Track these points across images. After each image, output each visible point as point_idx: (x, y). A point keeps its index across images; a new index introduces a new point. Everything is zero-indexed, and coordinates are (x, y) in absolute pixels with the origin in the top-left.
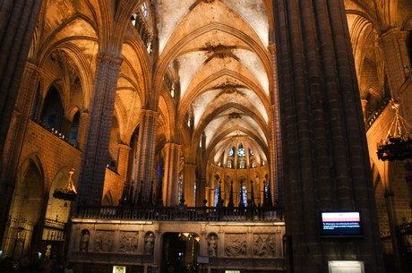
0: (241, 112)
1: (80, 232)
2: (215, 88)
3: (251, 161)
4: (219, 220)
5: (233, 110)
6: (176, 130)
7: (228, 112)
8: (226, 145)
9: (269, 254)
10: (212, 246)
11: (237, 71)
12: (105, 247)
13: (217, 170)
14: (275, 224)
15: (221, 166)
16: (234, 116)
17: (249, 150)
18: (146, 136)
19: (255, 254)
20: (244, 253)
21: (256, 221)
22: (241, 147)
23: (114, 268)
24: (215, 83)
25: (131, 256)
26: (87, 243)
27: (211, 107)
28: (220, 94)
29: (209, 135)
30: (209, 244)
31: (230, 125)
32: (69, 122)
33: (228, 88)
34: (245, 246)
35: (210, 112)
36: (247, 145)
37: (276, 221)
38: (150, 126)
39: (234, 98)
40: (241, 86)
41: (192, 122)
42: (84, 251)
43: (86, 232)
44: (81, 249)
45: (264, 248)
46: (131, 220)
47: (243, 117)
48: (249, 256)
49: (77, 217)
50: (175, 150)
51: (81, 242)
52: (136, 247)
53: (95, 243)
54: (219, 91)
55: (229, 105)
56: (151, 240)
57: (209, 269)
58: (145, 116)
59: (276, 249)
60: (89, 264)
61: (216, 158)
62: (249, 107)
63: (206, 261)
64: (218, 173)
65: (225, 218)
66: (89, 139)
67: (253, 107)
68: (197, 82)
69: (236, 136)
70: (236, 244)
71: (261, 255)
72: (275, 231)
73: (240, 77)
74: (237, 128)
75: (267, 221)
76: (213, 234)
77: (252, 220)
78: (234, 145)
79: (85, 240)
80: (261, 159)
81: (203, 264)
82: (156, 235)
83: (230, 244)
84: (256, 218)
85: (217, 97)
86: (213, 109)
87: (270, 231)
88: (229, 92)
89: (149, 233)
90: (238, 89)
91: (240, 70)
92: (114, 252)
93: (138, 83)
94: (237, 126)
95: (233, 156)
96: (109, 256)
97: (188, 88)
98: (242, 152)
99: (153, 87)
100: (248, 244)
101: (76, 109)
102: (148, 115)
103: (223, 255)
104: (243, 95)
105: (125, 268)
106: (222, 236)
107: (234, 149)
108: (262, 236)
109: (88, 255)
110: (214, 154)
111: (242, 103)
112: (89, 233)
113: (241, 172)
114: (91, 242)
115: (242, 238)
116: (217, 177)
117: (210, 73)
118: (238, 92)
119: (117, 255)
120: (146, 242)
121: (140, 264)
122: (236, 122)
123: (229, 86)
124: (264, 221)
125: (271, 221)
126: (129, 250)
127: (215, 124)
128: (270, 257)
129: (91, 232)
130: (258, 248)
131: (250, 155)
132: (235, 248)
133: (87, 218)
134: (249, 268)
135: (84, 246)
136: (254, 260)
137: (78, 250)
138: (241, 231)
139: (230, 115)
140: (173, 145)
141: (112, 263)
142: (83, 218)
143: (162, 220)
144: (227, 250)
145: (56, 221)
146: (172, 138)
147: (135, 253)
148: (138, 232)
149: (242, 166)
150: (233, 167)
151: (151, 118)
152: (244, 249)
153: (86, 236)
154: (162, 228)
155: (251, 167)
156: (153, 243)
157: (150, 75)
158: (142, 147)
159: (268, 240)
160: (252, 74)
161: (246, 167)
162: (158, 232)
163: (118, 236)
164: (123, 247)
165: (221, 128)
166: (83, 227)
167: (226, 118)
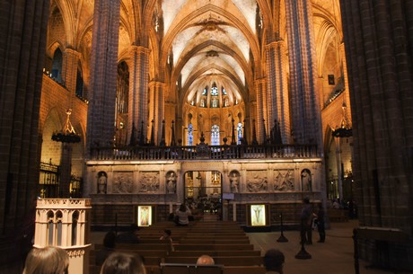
0: (219, 50)
1: (96, 174)
2: (197, 24)
3: (224, 100)
4: (240, 158)
5: (211, 48)
6: (160, 68)
7: (206, 50)
8: (200, 84)
9: (288, 189)
10: (234, 183)
11: (223, 7)
12: (124, 188)
13: (190, 109)
14: (295, 160)
15: (195, 105)
16: (212, 53)
17: (222, 88)
18: (138, 74)
19: (276, 189)
20: (265, 188)
21: (276, 158)
22: (214, 85)
23: (139, 208)
24: (197, 20)
25: (153, 195)
26: (105, 185)
27: (191, 44)
28: (201, 31)
29: (185, 74)
30: (231, 181)
31: (206, 64)
32: (50, 58)
33: (210, 25)
34: (266, 182)
35: (190, 49)
36: (220, 84)
37: (294, 158)
38: (142, 64)
39: (214, 35)
40: (224, 23)
41: (171, 59)
42: (103, 193)
43: (102, 174)
44: (99, 191)
45: (284, 183)
46: (150, 160)
47: (221, 55)
48: (271, 191)
49: (91, 159)
50: (160, 89)
51: (98, 185)
52: (157, 186)
53: (114, 184)
54: (200, 27)
55: (208, 43)
56: (173, 179)
57: (234, 204)
58: (136, 53)
59: (295, 184)
60: (109, 205)
61: (190, 97)
62: (229, 46)
63: (231, 197)
64: (192, 112)
65: (245, 156)
66: (96, 77)
67: (234, 45)
68: (181, 17)
69: (211, 74)
70: (257, 180)
71: (281, 190)
72: (294, 167)
73: (226, 13)
74: (212, 66)
75: (286, 158)
76: (235, 172)
77: (272, 157)
78: (207, 83)
79: (102, 182)
80: (235, 98)
81: (229, 200)
82: (178, 174)
83: (252, 180)
84: (275, 155)
85: (197, 34)
86: (192, 47)
87: (289, 167)
88: (211, 29)
89: (169, 172)
90: (220, 26)
91: (226, 5)
92: (136, 193)
93: (128, 16)
94: (213, 64)
95: (206, 94)
96: (130, 197)
97: (172, 24)
98: (215, 91)
99: (143, 22)
100: (269, 180)
101: (57, 45)
102: (139, 52)
103: (245, 191)
104: (224, 32)
105: (150, 208)
106: (244, 174)
107: (207, 88)
108: (282, 172)
109: (107, 196)
110: (188, 93)
111: (222, 41)
112: (105, 175)
113: (215, 111)
114: (109, 184)
115: (263, 175)
116: (190, 116)
117: (195, 8)
118: (220, 29)
119: (138, 195)
120: (168, 181)
121: (163, 203)
122: (213, 60)
123: (211, 23)
124: (283, 158)
125: (290, 158)
126: (151, 190)
127: (193, 61)
128: (290, 191)
129: (109, 174)
130: (278, 184)
131: (223, 94)
132: (257, 184)
133: (102, 160)
134: (271, 202)
135: (102, 188)
136: (275, 194)
137: (96, 192)
138: (262, 168)
139: (208, 52)
140: (158, 83)
141: (136, 203)
142: (98, 159)
143: (182, 158)
144: (249, 186)
145: (50, 164)
146: (156, 76)
147: (157, 193)
148: (158, 172)
149: (215, 105)
150: (206, 106)
151: (143, 55)
152: (265, 184)
153: (103, 178)
154: (184, 167)
155: (224, 106)
156: (175, 182)
157: (140, 8)
158: (135, 85)
159: (287, 175)
160: (239, 11)
161: (218, 106)
162: (180, 171)
163: (137, 177)
164: (144, 187)
165: (197, 66)
166: (99, 169)
167: (204, 55)
